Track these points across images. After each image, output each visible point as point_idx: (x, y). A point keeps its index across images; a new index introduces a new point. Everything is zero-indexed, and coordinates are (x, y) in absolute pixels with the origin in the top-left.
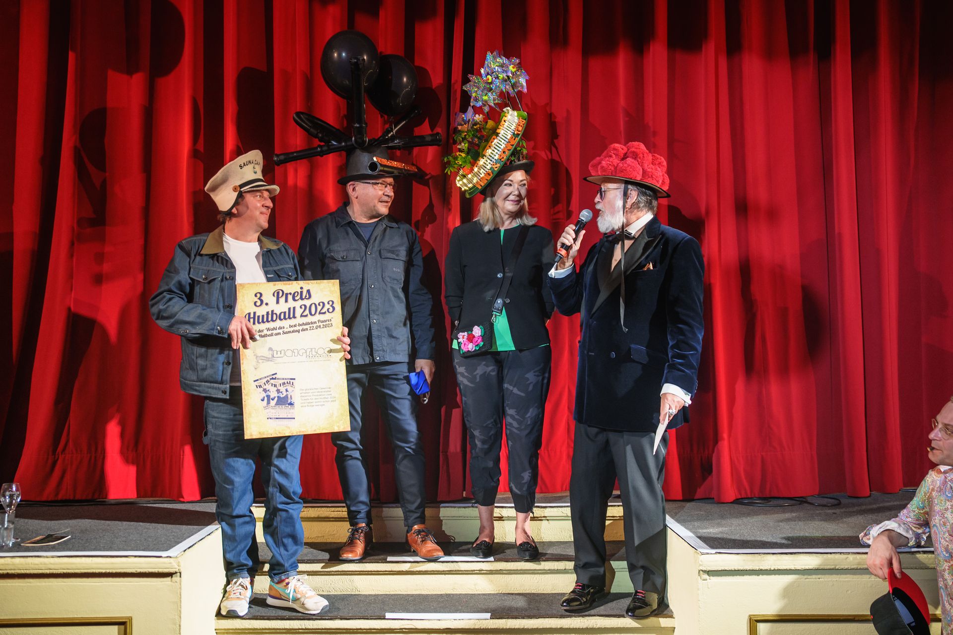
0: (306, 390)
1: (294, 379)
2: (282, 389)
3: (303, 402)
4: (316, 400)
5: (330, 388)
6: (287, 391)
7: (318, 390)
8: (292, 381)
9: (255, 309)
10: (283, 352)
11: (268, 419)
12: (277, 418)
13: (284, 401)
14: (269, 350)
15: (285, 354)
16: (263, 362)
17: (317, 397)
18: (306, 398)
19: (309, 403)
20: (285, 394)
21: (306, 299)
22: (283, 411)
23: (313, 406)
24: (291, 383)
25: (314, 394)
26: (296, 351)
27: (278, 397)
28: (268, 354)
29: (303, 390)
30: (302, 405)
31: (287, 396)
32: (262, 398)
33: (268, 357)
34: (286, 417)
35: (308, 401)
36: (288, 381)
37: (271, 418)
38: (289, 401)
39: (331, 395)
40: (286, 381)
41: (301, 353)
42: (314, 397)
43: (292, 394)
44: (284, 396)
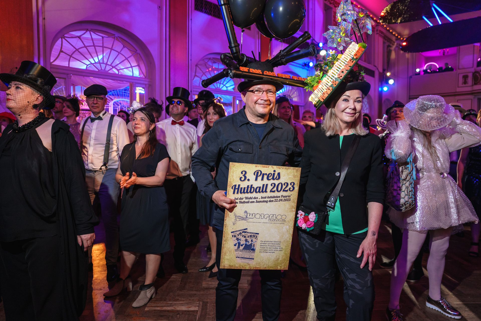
0: (265, 242)
1: (258, 234)
2: (249, 239)
3: (261, 249)
4: (270, 249)
5: (280, 242)
6: (252, 241)
7: (272, 243)
8: (256, 235)
9: (240, 183)
10: (254, 215)
11: (236, 257)
12: (242, 258)
13: (249, 248)
14: (245, 212)
15: (255, 216)
16: (239, 220)
17: (270, 247)
18: (263, 247)
19: (265, 250)
20: (250, 243)
21: (277, 179)
22: (247, 254)
23: (267, 252)
24: (256, 236)
25: (269, 245)
26: (263, 215)
27: (245, 244)
28: (243, 215)
29: (263, 241)
30: (260, 251)
31: (251, 244)
32: (235, 243)
33: (244, 217)
34: (248, 257)
35: (265, 249)
36: (254, 235)
37: (238, 257)
38: (252, 248)
39: (280, 246)
40: (252, 235)
41: (265, 217)
42: (269, 247)
43: (255, 243)
44: (249, 244)
